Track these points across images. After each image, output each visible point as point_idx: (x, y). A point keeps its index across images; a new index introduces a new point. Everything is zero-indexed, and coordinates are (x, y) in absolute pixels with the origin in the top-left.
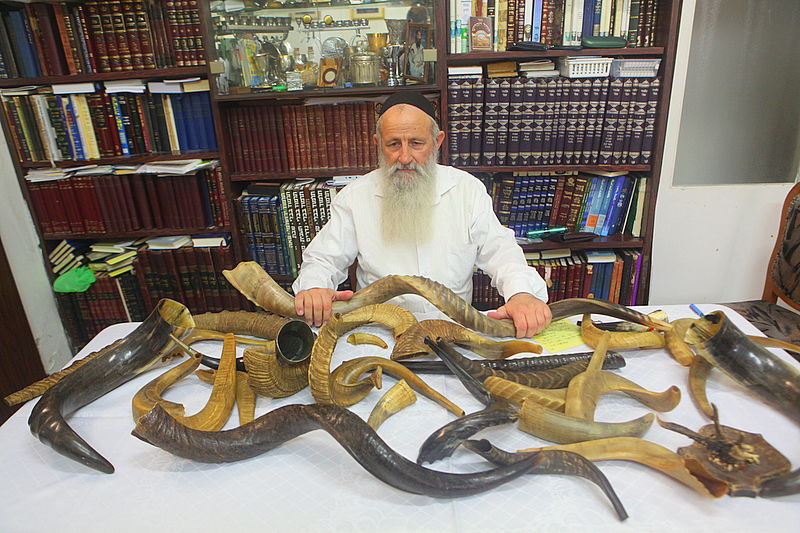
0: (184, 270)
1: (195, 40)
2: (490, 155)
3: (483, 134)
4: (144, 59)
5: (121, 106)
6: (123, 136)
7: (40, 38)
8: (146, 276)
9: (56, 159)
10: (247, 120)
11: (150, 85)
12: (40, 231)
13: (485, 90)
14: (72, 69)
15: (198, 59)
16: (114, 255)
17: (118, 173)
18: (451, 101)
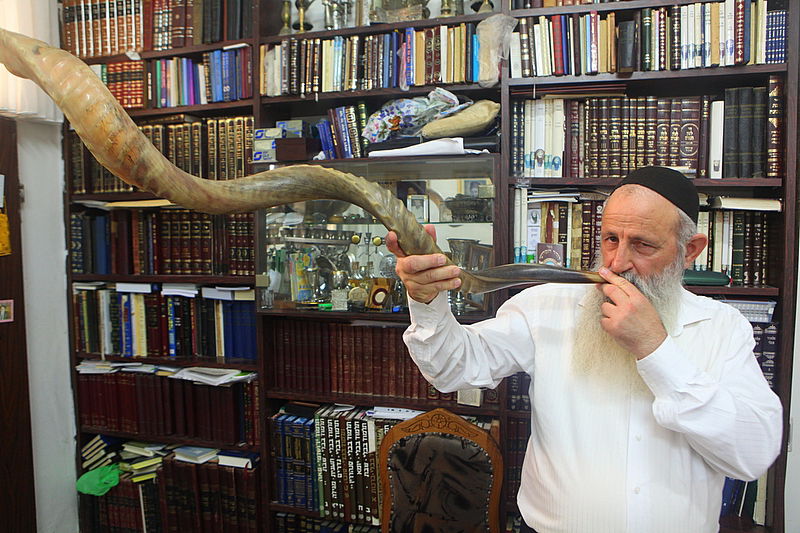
0: (205, 488)
1: (249, 251)
4: (202, 265)
5: (175, 307)
6: (172, 336)
7: (117, 241)
8: (168, 489)
9: (107, 353)
10: (293, 334)
11: (204, 290)
12: (79, 422)
14: (137, 269)
15: (250, 270)
16: (144, 458)
17: (160, 374)
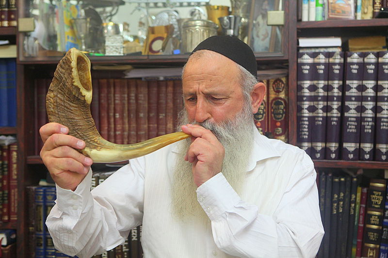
2: (350, 146)
3: (342, 120)
13: (345, 66)
15: (9, 20)
18: (300, 76)
